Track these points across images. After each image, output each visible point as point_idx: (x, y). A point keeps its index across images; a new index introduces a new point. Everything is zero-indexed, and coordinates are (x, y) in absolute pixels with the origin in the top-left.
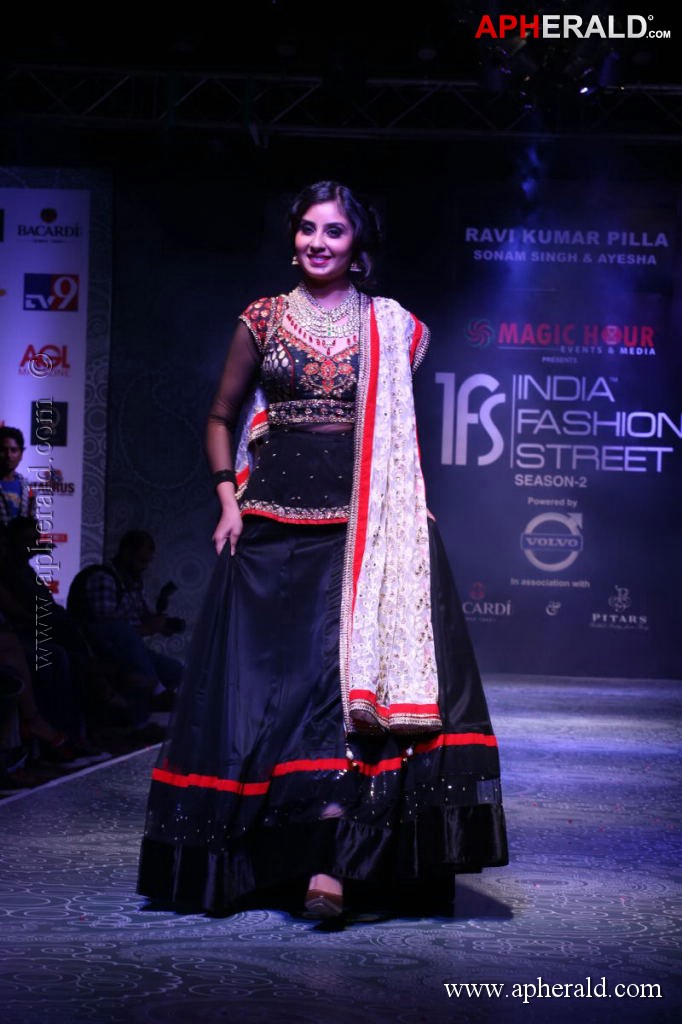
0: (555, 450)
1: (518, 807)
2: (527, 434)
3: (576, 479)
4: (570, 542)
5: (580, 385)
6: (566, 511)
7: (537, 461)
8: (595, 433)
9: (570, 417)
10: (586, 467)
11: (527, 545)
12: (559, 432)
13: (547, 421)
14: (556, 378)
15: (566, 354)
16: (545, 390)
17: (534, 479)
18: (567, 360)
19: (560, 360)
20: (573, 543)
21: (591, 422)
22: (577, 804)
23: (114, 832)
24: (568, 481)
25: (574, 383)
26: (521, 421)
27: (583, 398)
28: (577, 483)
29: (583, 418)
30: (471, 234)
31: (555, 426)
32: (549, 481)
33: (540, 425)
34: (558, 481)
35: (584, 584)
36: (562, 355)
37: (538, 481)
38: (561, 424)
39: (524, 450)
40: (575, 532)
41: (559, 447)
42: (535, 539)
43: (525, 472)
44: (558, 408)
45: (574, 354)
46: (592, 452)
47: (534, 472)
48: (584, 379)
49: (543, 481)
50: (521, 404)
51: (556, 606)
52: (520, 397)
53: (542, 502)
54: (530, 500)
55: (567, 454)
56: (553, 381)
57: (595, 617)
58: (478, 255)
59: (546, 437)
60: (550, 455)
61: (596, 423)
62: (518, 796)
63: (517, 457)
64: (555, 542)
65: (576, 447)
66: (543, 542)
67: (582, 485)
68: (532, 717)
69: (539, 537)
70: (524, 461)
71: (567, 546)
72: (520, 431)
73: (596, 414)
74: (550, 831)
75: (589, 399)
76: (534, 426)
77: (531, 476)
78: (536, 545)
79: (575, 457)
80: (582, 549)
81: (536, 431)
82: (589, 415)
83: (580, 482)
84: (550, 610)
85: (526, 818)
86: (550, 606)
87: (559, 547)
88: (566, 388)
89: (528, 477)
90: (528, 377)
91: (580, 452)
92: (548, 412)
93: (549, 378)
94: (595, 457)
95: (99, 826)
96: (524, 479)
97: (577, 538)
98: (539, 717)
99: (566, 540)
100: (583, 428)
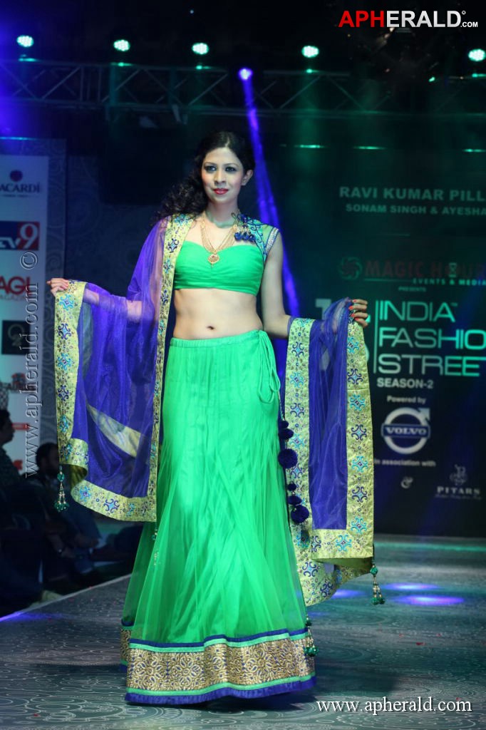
0: (408, 360)
1: (377, 633)
2: (387, 347)
3: (425, 382)
4: (420, 431)
5: (428, 308)
6: (416, 406)
7: (394, 368)
8: (440, 346)
9: (421, 334)
10: (433, 373)
11: (386, 433)
12: (411, 345)
13: (403, 337)
14: (410, 303)
15: (418, 285)
16: (401, 312)
17: (392, 381)
18: (418, 289)
19: (412, 289)
20: (422, 432)
21: (436, 337)
22: (423, 631)
23: (65, 650)
24: (419, 384)
25: (423, 308)
26: (382, 337)
27: (431, 319)
28: (425, 385)
29: (431, 334)
30: (344, 191)
31: (408, 341)
32: (404, 383)
33: (397, 340)
34: (411, 383)
35: (431, 463)
36: (414, 286)
37: (396, 383)
38: (413, 339)
39: (385, 359)
40: (424, 423)
41: (411, 357)
42: (393, 429)
43: (385, 376)
44: (411, 327)
45: (423, 285)
46: (436, 361)
47: (392, 377)
48: (431, 304)
49: (399, 383)
50: (382, 323)
51: (409, 481)
52: (381, 318)
53: (399, 400)
54: (389, 398)
55: (418, 363)
56: (407, 306)
57: (440, 489)
58: (349, 208)
59: (401, 349)
60: (404, 363)
61: (441, 338)
62: (377, 625)
63: (378, 364)
64: (408, 431)
65: (425, 357)
66: (399, 431)
67: (430, 387)
68: (389, 566)
69: (396, 427)
70: (385, 367)
71: (417, 434)
72: (381, 344)
73: (440, 331)
74: (402, 651)
75: (435, 319)
76: (392, 341)
77: (390, 379)
78: (394, 434)
79: (424, 365)
80: (429, 436)
81: (393, 345)
82: (435, 332)
83: (428, 384)
84: (405, 484)
85: (383, 641)
86: (404, 481)
87: (411, 435)
88: (417, 311)
89: (387, 380)
90: (388, 303)
91: (428, 361)
92: (403, 330)
93: (404, 304)
94: (439, 365)
95: (52, 646)
96: (384, 382)
97: (426, 428)
98: (395, 566)
99: (417, 430)
100: (431, 342)
